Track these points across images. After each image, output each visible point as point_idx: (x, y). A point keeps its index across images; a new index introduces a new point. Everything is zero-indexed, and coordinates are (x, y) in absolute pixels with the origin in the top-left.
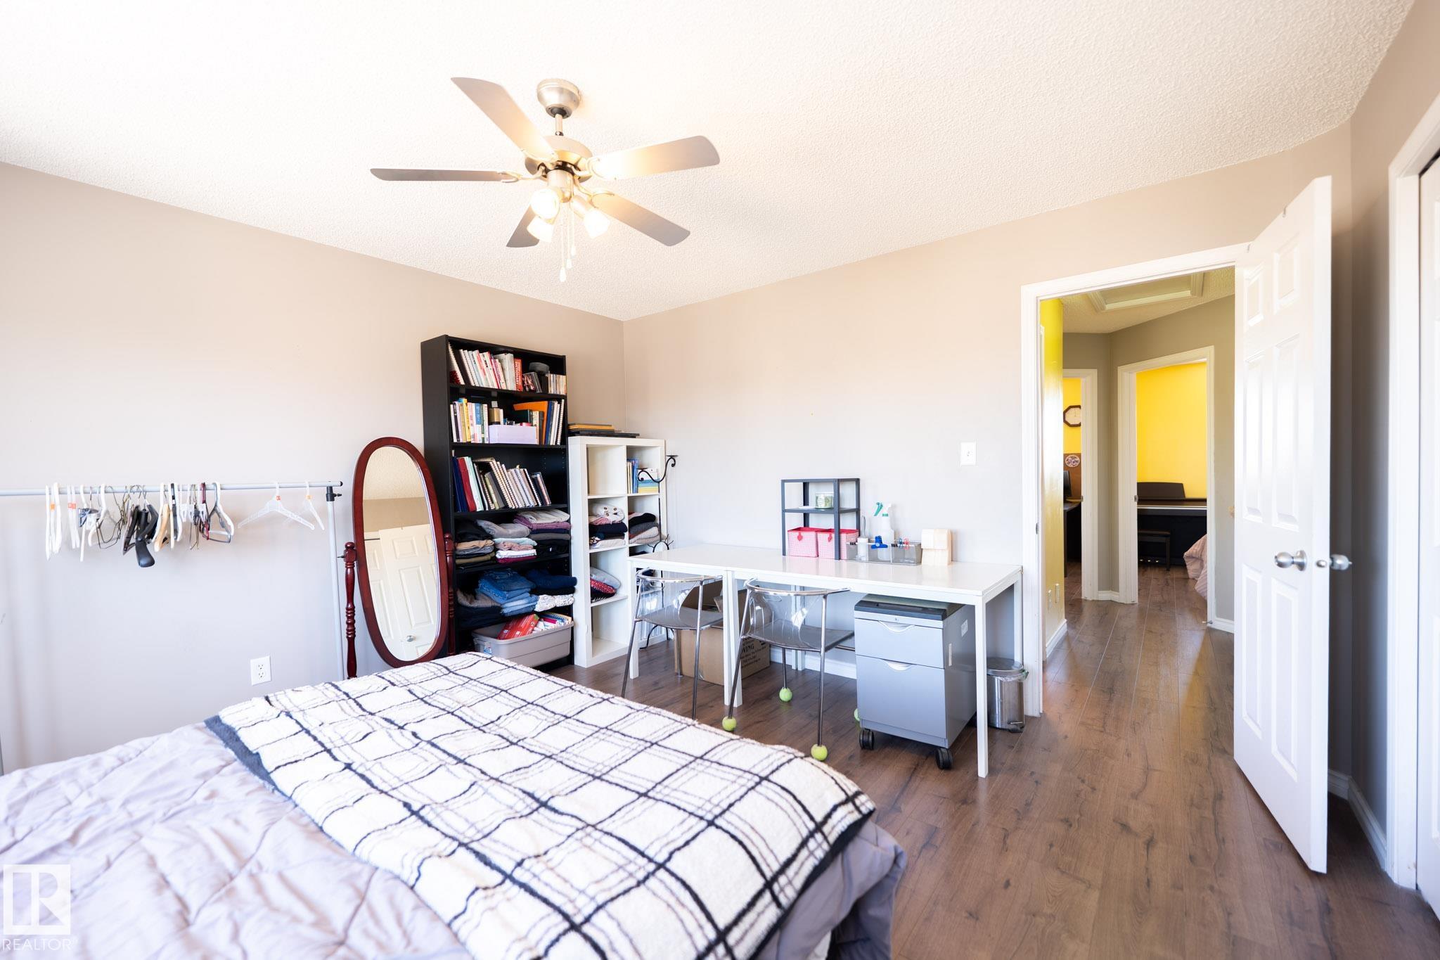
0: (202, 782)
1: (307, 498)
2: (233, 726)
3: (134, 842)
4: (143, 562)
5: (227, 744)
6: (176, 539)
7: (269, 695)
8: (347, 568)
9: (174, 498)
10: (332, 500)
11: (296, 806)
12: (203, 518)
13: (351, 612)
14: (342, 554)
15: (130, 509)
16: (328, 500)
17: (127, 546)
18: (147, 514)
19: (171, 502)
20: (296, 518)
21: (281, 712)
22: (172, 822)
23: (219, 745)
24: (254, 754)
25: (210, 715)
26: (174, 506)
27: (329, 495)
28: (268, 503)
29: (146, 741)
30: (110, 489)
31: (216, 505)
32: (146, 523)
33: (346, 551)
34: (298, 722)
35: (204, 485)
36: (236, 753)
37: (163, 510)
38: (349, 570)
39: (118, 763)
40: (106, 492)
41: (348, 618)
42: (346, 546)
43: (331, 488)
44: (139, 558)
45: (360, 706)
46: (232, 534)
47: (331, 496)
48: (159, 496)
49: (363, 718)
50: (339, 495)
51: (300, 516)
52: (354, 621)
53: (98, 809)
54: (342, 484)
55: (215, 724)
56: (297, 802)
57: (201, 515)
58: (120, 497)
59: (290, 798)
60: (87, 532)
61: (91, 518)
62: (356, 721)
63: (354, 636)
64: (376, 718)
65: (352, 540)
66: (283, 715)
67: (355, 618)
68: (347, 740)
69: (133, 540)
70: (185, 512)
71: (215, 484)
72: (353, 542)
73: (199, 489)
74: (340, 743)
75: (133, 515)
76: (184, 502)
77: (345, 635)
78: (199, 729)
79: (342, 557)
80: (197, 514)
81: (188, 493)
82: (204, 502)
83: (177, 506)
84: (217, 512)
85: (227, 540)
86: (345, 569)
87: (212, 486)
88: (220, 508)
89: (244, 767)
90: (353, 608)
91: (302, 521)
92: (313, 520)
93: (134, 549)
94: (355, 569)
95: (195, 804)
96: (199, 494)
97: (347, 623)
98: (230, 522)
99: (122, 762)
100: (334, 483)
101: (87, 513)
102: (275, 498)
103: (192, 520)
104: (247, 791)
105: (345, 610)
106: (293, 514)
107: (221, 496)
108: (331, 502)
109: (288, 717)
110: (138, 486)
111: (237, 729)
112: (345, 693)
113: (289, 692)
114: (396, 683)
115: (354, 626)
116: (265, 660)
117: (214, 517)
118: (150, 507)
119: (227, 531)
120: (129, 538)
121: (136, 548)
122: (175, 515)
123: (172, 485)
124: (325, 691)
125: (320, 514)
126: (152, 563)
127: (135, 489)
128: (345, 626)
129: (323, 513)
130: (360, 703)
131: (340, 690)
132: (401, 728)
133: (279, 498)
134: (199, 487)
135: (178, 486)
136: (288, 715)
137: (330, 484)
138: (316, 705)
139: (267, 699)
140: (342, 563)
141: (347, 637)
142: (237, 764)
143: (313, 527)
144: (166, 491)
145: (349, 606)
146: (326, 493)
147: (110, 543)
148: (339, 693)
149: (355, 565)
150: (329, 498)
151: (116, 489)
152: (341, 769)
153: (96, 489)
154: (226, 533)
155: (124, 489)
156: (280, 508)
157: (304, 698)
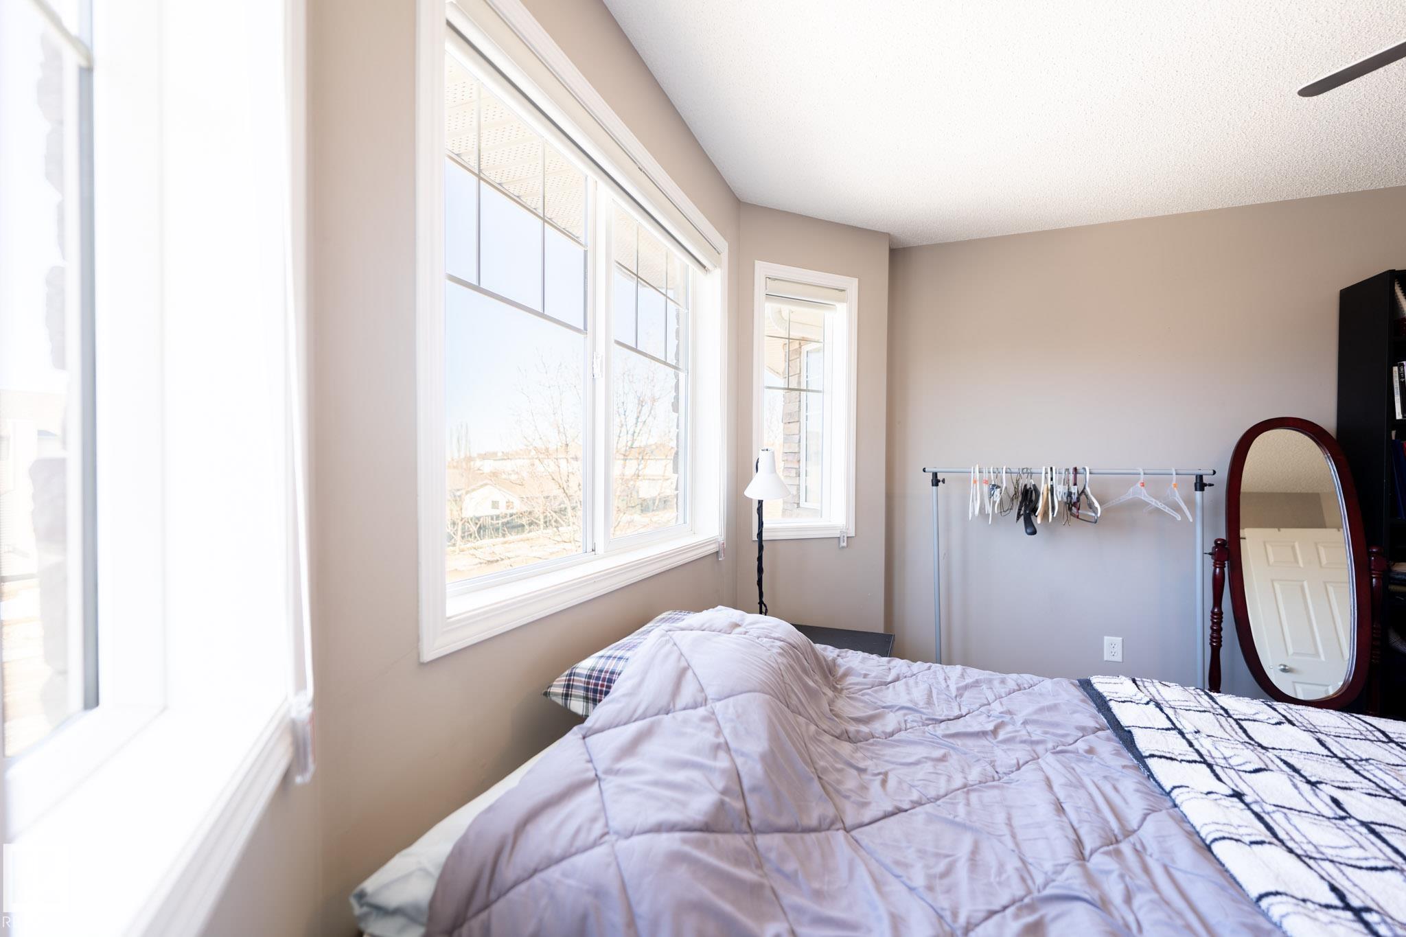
0: (1081, 735)
1: (1173, 486)
2: (1105, 694)
3: (1034, 759)
4: (1028, 531)
5: (1099, 710)
6: (1053, 515)
7: (1136, 679)
8: (1215, 568)
9: (1052, 479)
10: (1202, 489)
11: (1175, 806)
12: (1074, 498)
13: (1217, 617)
14: (1210, 551)
15: (1021, 488)
16: (1196, 490)
17: (1019, 516)
18: (1032, 492)
19: (1050, 483)
20: (1160, 505)
21: (1151, 700)
22: (1060, 756)
23: (1093, 709)
24: (1126, 731)
25: (1083, 677)
26: (1052, 486)
27: (1198, 484)
28: (1132, 488)
29: (1036, 678)
30: (1008, 470)
31: (1084, 488)
32: (1031, 501)
33: (1214, 548)
34: (1168, 718)
35: (1075, 469)
36: (1108, 722)
37: (1043, 489)
38: (1218, 570)
39: (1016, 688)
40: (1006, 473)
41: (1214, 623)
42: (1216, 542)
43: (1201, 477)
44: (1026, 528)
45: (1245, 731)
46: (1099, 515)
47: (1200, 485)
48: (1041, 477)
49: (1250, 747)
50: (1211, 485)
51: (1164, 504)
52: (1221, 629)
53: (1007, 718)
54: (1215, 472)
55: (1086, 685)
56: (1178, 802)
57: (1073, 495)
58: (1014, 476)
59: (1169, 794)
60: (994, 503)
61: (997, 492)
62: (1240, 746)
63: (1219, 645)
64: (1270, 754)
65: (1224, 536)
66: (1152, 704)
67: (1223, 625)
68: (1232, 764)
69: (1022, 512)
70: (1060, 490)
71: (1084, 469)
72: (1225, 538)
73: (1071, 472)
74: (1222, 762)
75: (1022, 494)
76: (1059, 484)
77: (1208, 641)
78: (1074, 685)
79: (1210, 554)
80: (1070, 494)
81: (1063, 476)
82: (1075, 484)
83: (1054, 486)
84: (1085, 494)
85: (1094, 521)
86: (1213, 567)
87: (1082, 471)
88: (1088, 489)
89: (1117, 739)
90: (1220, 614)
91: (1167, 510)
92: (1177, 509)
93: (1022, 518)
94: (1226, 569)
95: (1076, 752)
96: (1071, 477)
97: (1212, 628)
98: (1097, 504)
99: (1020, 688)
100: (1205, 470)
101: (995, 488)
102: (1139, 485)
103: (1065, 499)
104: (1124, 764)
105: (1210, 614)
106: (1158, 502)
107: (1090, 480)
108: (1200, 492)
109: (1158, 709)
110: (1027, 469)
111: (1108, 699)
112: (1222, 708)
113: (1156, 682)
114: (1296, 723)
115: (1220, 634)
116: (1118, 640)
117: (1083, 497)
118: (1034, 486)
119: (1094, 512)
120: (1020, 510)
121: (1024, 518)
122: (1052, 495)
123: (1051, 469)
124: (1198, 697)
125: (1186, 503)
126: (1034, 532)
127: (1025, 470)
128: (1208, 632)
129: (1190, 503)
130: (1245, 727)
131: (1217, 703)
132: (1313, 784)
133: (1143, 485)
134: (1071, 471)
135: (1056, 470)
136: (1158, 705)
137: (1200, 472)
138: (1188, 708)
139: (1134, 681)
140: (1210, 561)
141: (1211, 644)
142: (1109, 732)
143: (1179, 518)
144: (1046, 473)
145: (1216, 610)
146: (1195, 481)
147: (1008, 512)
148: (1216, 706)
149: (1226, 565)
150: (1198, 487)
151: (1013, 470)
152: (1227, 794)
153: (1000, 470)
154: (1093, 515)
155: (1017, 470)
156: (1144, 495)
157: (1172, 693)
